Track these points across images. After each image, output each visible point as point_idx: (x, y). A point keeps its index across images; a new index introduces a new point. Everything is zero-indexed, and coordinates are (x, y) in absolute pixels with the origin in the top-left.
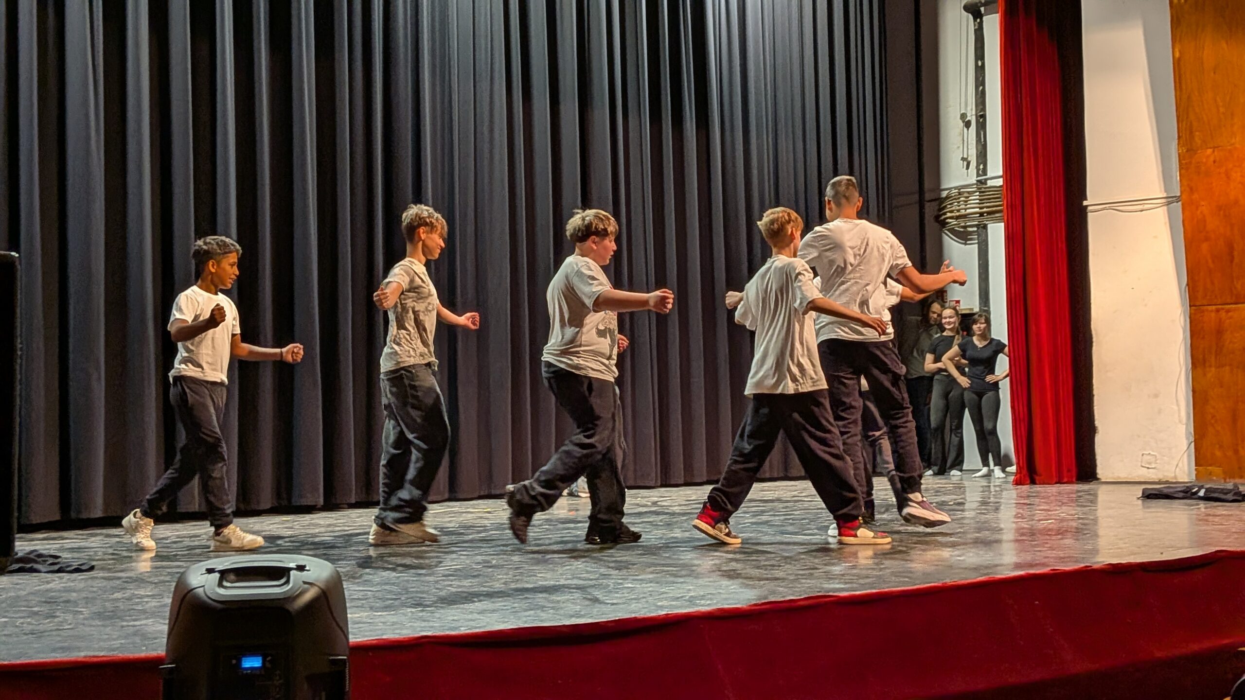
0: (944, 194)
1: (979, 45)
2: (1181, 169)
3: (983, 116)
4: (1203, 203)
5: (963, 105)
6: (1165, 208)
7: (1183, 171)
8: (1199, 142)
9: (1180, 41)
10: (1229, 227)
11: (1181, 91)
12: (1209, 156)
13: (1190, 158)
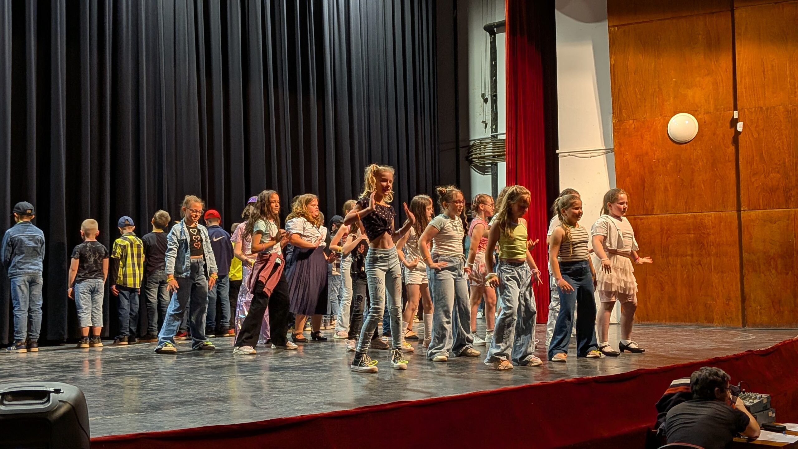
0: (472, 143)
1: (493, 51)
2: (614, 132)
3: (496, 96)
4: (627, 153)
5: (483, 89)
6: (605, 155)
7: (616, 134)
8: (625, 116)
9: (614, 54)
10: (642, 168)
11: (615, 84)
12: (631, 124)
13: (620, 125)
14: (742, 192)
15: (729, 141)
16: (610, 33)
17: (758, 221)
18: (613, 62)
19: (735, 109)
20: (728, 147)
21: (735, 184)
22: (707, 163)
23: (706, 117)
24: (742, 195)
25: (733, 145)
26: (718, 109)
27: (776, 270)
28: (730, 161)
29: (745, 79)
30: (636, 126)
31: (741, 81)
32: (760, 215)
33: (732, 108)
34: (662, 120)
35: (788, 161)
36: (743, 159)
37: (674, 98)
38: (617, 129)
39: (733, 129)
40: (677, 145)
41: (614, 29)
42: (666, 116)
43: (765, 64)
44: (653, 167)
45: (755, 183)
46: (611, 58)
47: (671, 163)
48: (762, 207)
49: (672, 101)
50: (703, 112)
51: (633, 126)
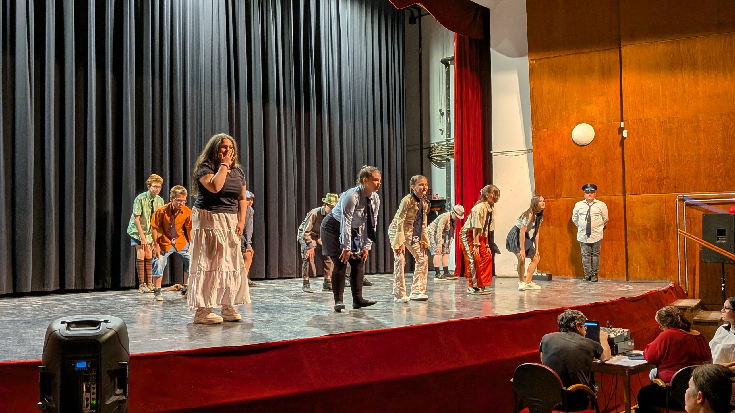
0: (432, 145)
1: (447, 78)
2: (533, 137)
3: (449, 110)
4: (542, 153)
5: (440, 105)
6: (526, 154)
7: (534, 139)
8: (541, 125)
9: (533, 80)
10: (553, 165)
11: (533, 102)
12: (545, 132)
13: (537, 133)
14: (626, 181)
15: (618, 144)
16: (530, 64)
17: (638, 203)
18: (532, 86)
19: (622, 121)
20: (617, 148)
21: (622, 176)
22: (601, 160)
23: (601, 126)
24: (626, 184)
25: (620, 147)
26: (609, 120)
27: (652, 239)
28: (617, 159)
29: (629, 98)
30: (549, 133)
31: (626, 100)
32: (640, 198)
33: (620, 120)
34: (568, 129)
35: (661, 159)
36: (627, 157)
37: (577, 112)
38: (535, 135)
39: (620, 135)
40: (579, 147)
41: (533, 62)
42: (570, 126)
43: (644, 87)
44: (562, 163)
45: (636, 175)
46: (530, 83)
47: (574, 160)
48: (641, 193)
49: (575, 114)
50: (598, 123)
51: (546, 133)
